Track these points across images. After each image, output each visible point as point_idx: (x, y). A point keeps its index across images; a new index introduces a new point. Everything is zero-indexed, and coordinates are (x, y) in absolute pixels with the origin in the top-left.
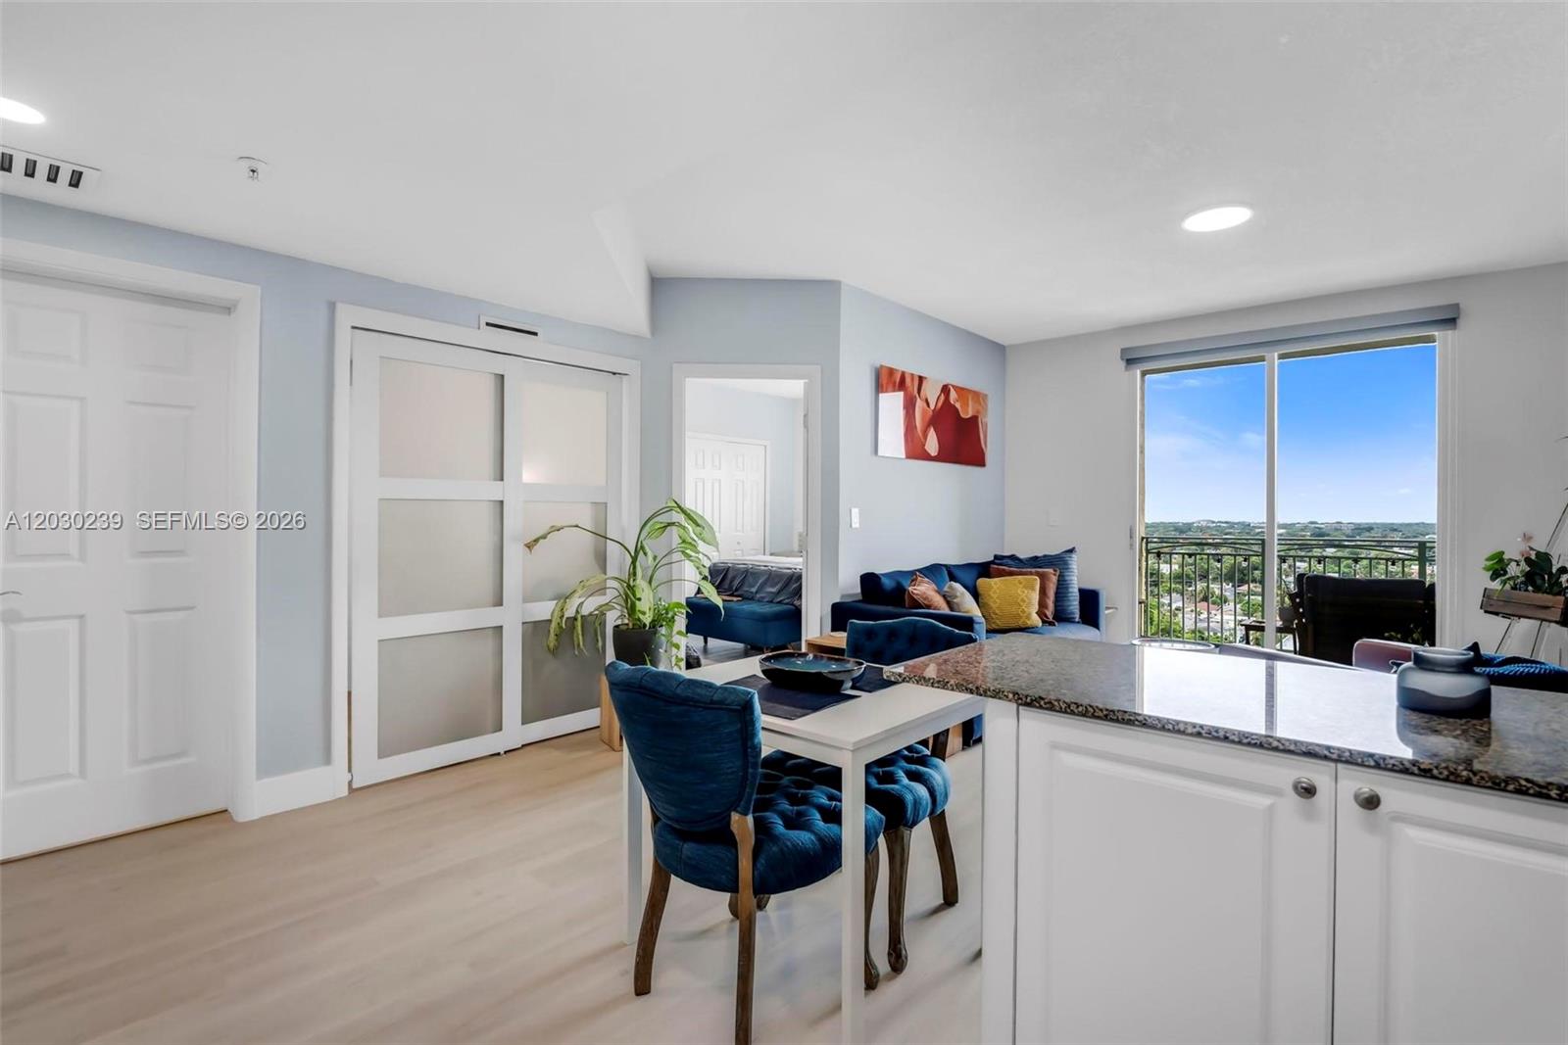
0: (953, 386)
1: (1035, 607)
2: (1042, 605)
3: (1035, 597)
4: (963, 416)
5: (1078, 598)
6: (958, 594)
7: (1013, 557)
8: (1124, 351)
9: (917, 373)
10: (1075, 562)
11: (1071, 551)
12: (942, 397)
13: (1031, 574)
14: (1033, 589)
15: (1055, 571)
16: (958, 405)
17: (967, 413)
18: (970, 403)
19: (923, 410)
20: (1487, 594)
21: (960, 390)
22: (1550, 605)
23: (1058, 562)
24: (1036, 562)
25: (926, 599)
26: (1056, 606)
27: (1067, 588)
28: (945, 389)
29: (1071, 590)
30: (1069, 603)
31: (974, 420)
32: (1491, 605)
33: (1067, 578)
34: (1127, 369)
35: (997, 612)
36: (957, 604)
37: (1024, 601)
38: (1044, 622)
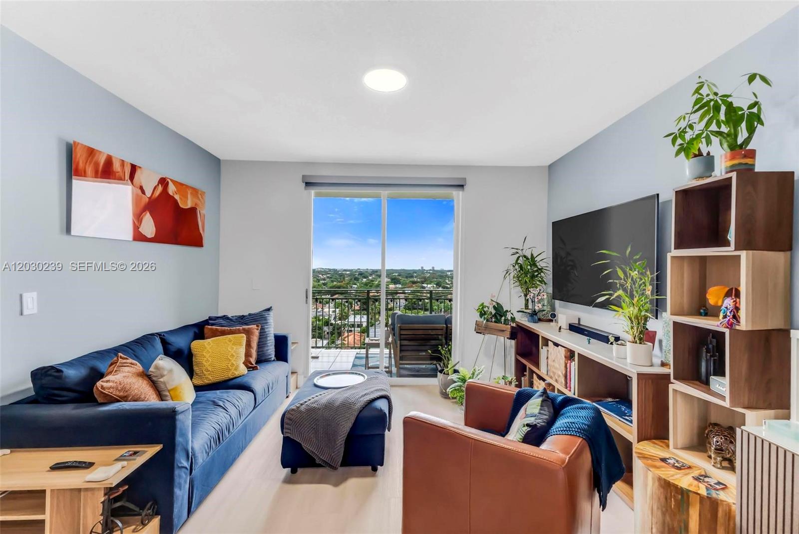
0: (172, 181)
1: (243, 359)
2: (248, 355)
3: (242, 351)
4: (182, 206)
5: (274, 344)
6: (165, 373)
7: (225, 318)
8: (304, 176)
9: (130, 159)
10: (271, 318)
11: (269, 310)
12: (160, 188)
13: (239, 332)
14: (240, 344)
15: (257, 326)
16: (177, 197)
17: (186, 203)
18: (189, 196)
19: (137, 195)
20: (477, 324)
21: (179, 185)
22: (505, 329)
23: (259, 319)
24: (242, 320)
25: (124, 389)
26: (258, 355)
27: (266, 337)
28: (163, 182)
29: (269, 338)
30: (266, 349)
31: (193, 211)
32: (479, 329)
33: (266, 330)
34: (305, 189)
35: (210, 369)
36: (164, 383)
37: (232, 356)
38: (248, 367)
